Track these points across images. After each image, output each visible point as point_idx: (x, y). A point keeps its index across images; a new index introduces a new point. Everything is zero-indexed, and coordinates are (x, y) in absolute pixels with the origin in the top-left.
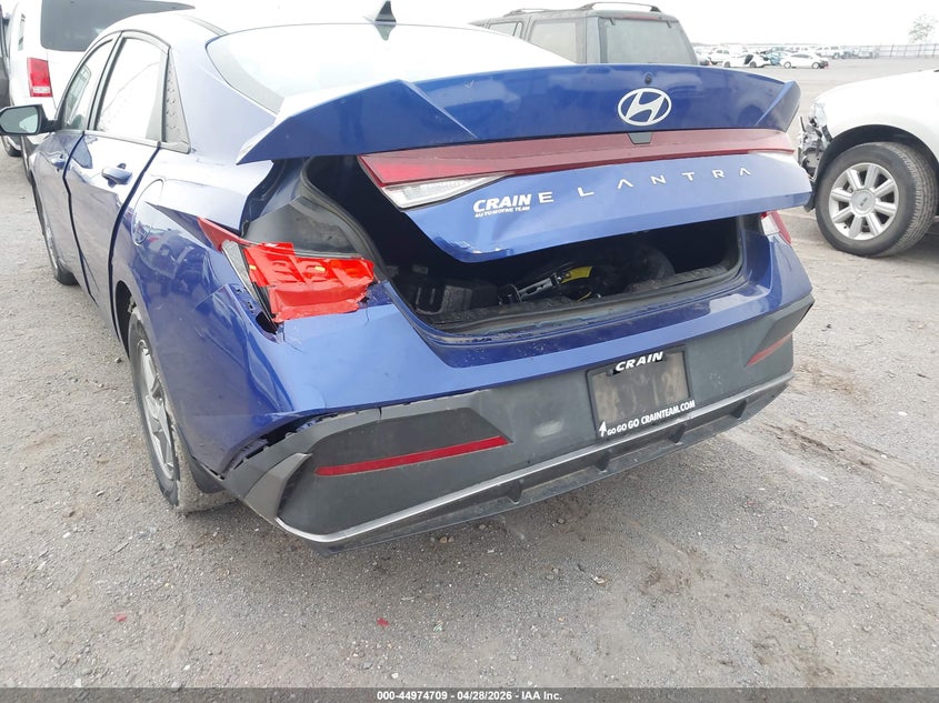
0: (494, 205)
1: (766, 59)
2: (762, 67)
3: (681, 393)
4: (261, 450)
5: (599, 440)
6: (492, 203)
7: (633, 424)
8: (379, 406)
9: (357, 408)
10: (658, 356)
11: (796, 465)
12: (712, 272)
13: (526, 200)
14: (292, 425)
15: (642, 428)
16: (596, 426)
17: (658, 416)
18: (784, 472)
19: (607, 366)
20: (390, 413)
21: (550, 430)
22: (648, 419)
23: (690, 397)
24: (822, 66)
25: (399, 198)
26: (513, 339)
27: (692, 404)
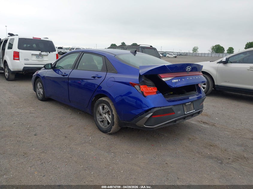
0: (174, 81)
1: (163, 55)
2: (162, 57)
3: (193, 109)
4: (144, 114)
5: (185, 114)
6: (174, 80)
7: (188, 112)
8: (161, 107)
9: (158, 107)
10: (190, 103)
11: (203, 125)
12: (193, 92)
13: (177, 80)
14: (150, 109)
15: (189, 113)
16: (184, 113)
17: (191, 112)
18: (202, 126)
19: (185, 104)
20: (162, 108)
21: (179, 112)
22: (190, 112)
23: (194, 109)
24: (175, 57)
25: (164, 80)
26: (174, 99)
27: (194, 110)
